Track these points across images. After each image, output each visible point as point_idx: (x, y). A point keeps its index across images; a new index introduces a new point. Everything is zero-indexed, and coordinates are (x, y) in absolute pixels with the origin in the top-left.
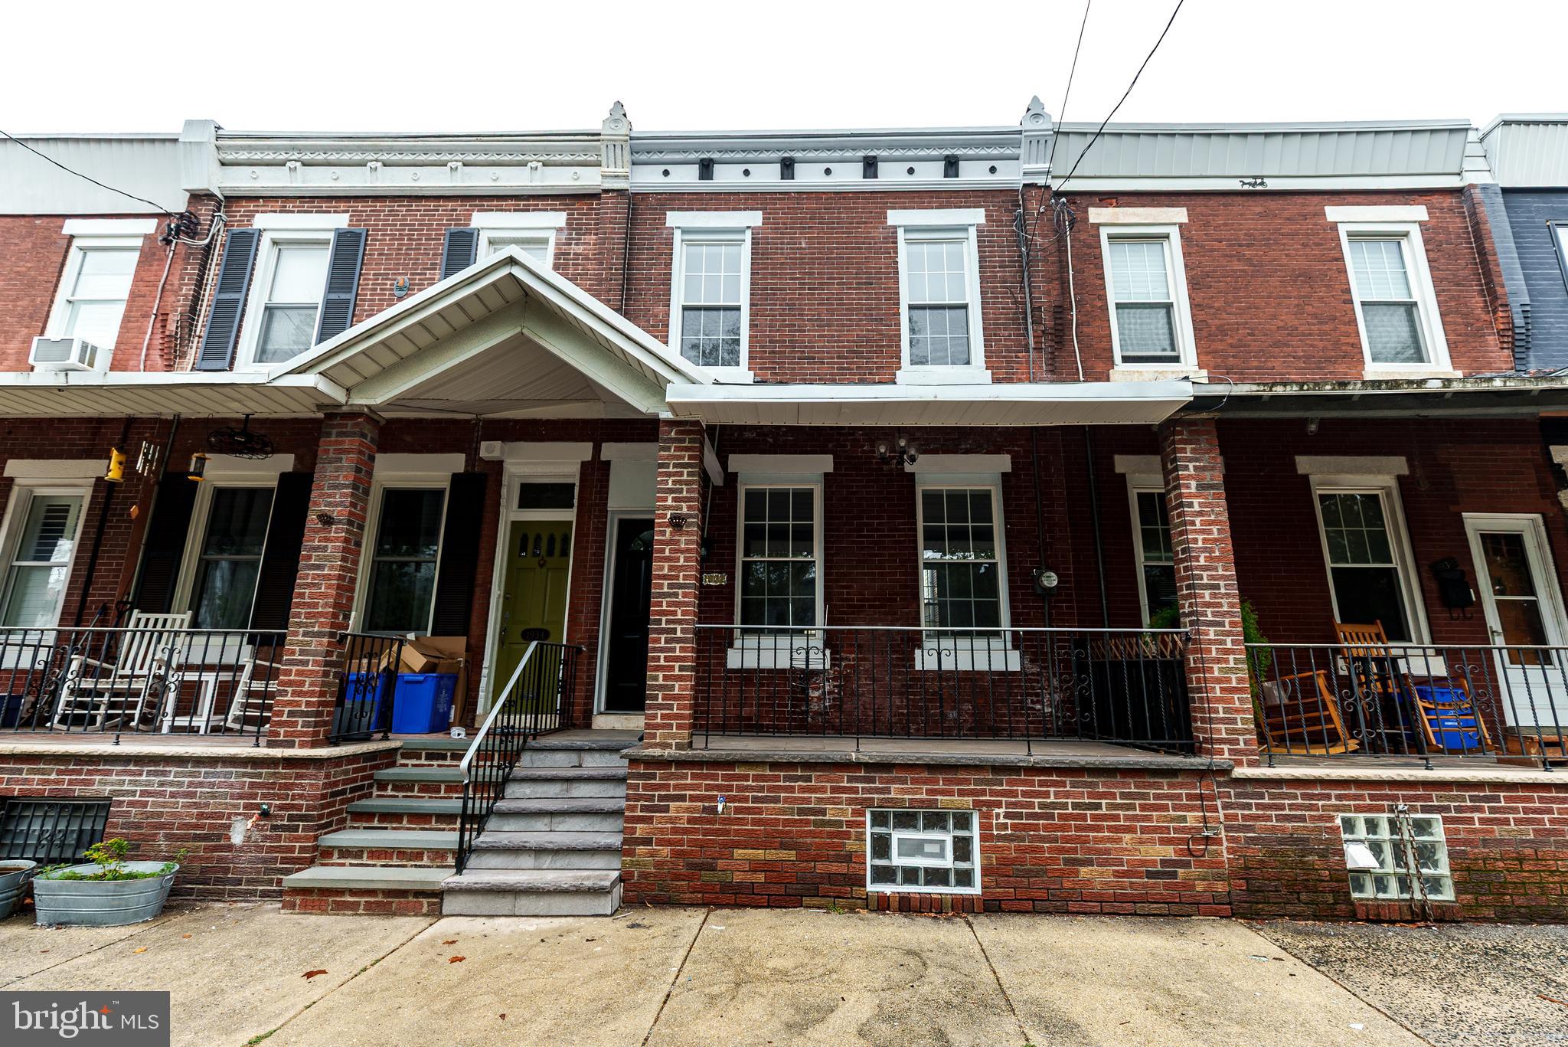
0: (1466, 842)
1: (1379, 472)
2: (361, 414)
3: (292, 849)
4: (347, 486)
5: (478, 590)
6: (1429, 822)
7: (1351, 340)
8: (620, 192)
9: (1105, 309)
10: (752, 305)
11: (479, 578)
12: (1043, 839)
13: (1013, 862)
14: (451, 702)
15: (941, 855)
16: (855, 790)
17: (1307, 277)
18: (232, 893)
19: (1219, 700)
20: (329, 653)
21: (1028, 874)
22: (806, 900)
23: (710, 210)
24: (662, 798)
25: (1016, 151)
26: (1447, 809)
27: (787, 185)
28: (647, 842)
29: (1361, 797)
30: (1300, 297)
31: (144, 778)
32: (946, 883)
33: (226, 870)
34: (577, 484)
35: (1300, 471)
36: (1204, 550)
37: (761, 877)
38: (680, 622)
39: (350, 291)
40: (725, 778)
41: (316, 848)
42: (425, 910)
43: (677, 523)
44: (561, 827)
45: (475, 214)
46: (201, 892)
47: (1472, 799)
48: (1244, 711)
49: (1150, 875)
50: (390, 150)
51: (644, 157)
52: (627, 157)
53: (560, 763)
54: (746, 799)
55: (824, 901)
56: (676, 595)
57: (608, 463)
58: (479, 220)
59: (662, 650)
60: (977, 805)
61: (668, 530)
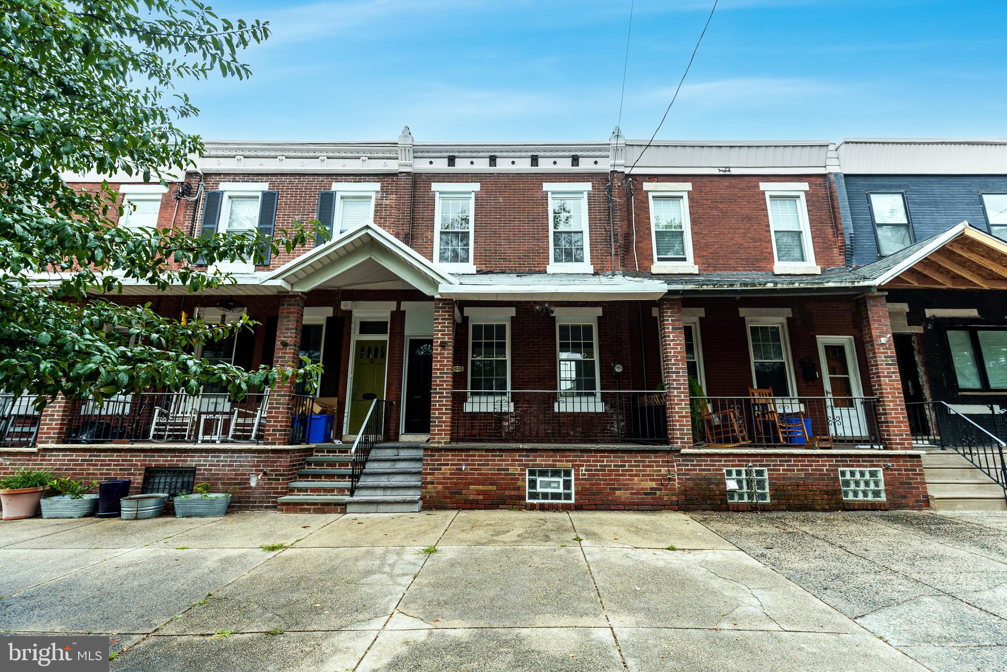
0: (776, 479)
1: (778, 316)
2: (298, 296)
3: (277, 488)
4: (293, 329)
5: (342, 375)
6: (762, 471)
7: (768, 251)
8: (408, 173)
9: (650, 234)
10: (475, 231)
11: (342, 370)
12: (601, 480)
13: (588, 489)
14: (331, 429)
15: (558, 488)
16: (522, 461)
17: (749, 219)
18: (253, 507)
19: (677, 421)
20: (288, 404)
21: (594, 494)
22: (500, 506)
23: (454, 182)
24: (438, 465)
25: (607, 153)
26: (769, 465)
27: (493, 170)
28: (432, 483)
29: (734, 461)
30: (745, 229)
31: (210, 459)
32: (560, 499)
33: (249, 497)
34: (389, 322)
35: (741, 315)
36: (674, 356)
37: (481, 497)
38: (445, 389)
39: (271, 224)
40: (466, 456)
41: (287, 488)
42: (339, 511)
43: (443, 345)
44: (393, 480)
45: (334, 184)
46: (239, 507)
47: (780, 461)
48: (687, 425)
49: (645, 494)
50: (289, 150)
51: (420, 154)
52: (412, 155)
53: (389, 453)
54: (475, 465)
55: (508, 507)
56: (443, 377)
57: (404, 312)
58: (336, 186)
59: (437, 401)
60: (573, 466)
61: (439, 348)
